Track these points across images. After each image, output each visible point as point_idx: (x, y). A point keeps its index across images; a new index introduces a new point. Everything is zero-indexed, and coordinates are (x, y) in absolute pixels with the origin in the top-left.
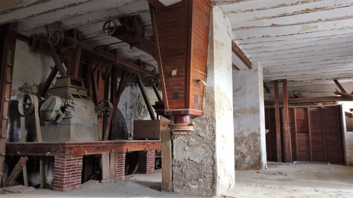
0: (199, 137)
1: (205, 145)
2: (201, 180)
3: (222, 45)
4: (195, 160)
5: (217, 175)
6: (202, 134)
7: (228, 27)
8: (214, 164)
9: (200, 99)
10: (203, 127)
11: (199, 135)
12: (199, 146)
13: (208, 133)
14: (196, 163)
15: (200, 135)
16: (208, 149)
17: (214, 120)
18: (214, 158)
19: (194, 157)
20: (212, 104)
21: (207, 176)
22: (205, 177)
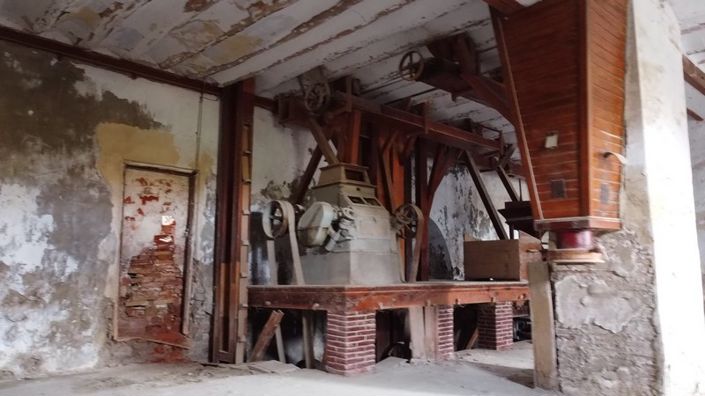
0: (615, 277)
1: (629, 295)
2: (626, 370)
3: (660, 70)
4: (607, 326)
5: (663, 361)
6: (621, 270)
7: (671, 28)
8: (655, 336)
9: (612, 194)
10: (624, 255)
11: (614, 273)
12: (615, 295)
13: (636, 268)
14: (611, 332)
15: (618, 272)
16: (639, 301)
17: (649, 239)
18: (655, 324)
19: (606, 319)
20: (642, 203)
21: (639, 363)
22: (634, 364)
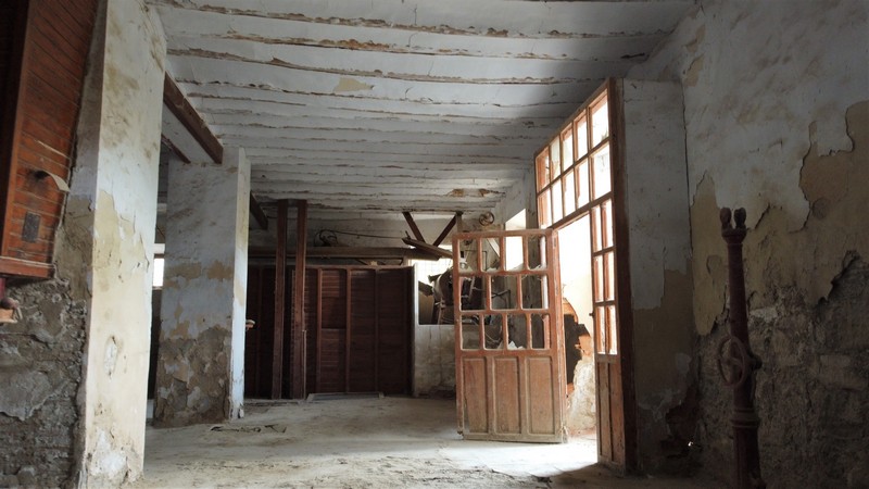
0: (33, 343)
1: (51, 367)
2: (31, 470)
4: (13, 412)
5: (82, 451)
6: (43, 334)
7: (155, 41)
8: (76, 420)
9: (42, 230)
10: (51, 312)
11: (34, 338)
12: (31, 367)
13: (64, 331)
14: (17, 419)
15: (39, 336)
16: (61, 374)
17: (87, 293)
18: (79, 404)
19: (11, 403)
20: (83, 246)
21: (50, 458)
22: (44, 460)
